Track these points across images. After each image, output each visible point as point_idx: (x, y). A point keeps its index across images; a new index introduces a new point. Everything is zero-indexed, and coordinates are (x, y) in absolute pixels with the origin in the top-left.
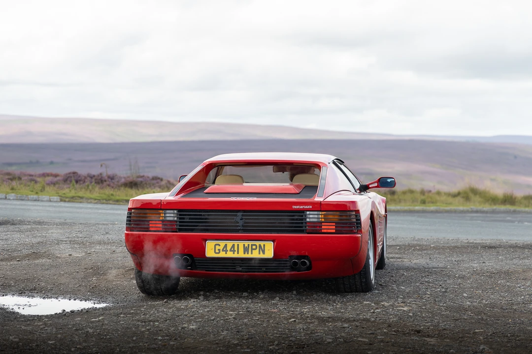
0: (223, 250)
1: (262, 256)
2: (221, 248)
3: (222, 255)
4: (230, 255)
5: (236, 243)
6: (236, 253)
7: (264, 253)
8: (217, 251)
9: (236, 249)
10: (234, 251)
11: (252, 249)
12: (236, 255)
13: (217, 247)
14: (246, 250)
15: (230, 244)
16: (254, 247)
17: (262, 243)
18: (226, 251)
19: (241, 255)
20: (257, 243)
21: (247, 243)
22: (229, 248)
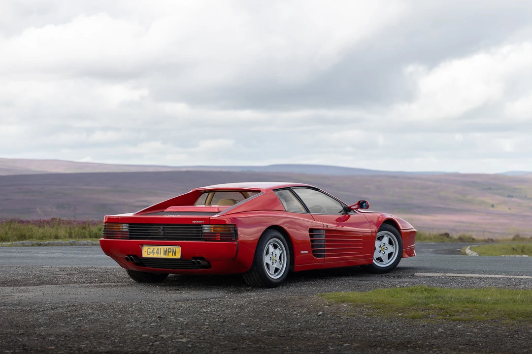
0: (152, 253)
1: (174, 257)
2: (151, 251)
3: (151, 256)
4: (156, 256)
5: (159, 247)
6: (159, 254)
7: (175, 255)
8: (149, 253)
9: (159, 252)
10: (158, 253)
11: (169, 252)
12: (159, 256)
13: (149, 250)
14: (165, 253)
15: (156, 248)
16: (170, 250)
17: (174, 248)
18: (154, 253)
19: (162, 256)
20: (172, 248)
21: (166, 248)
22: (155, 251)
